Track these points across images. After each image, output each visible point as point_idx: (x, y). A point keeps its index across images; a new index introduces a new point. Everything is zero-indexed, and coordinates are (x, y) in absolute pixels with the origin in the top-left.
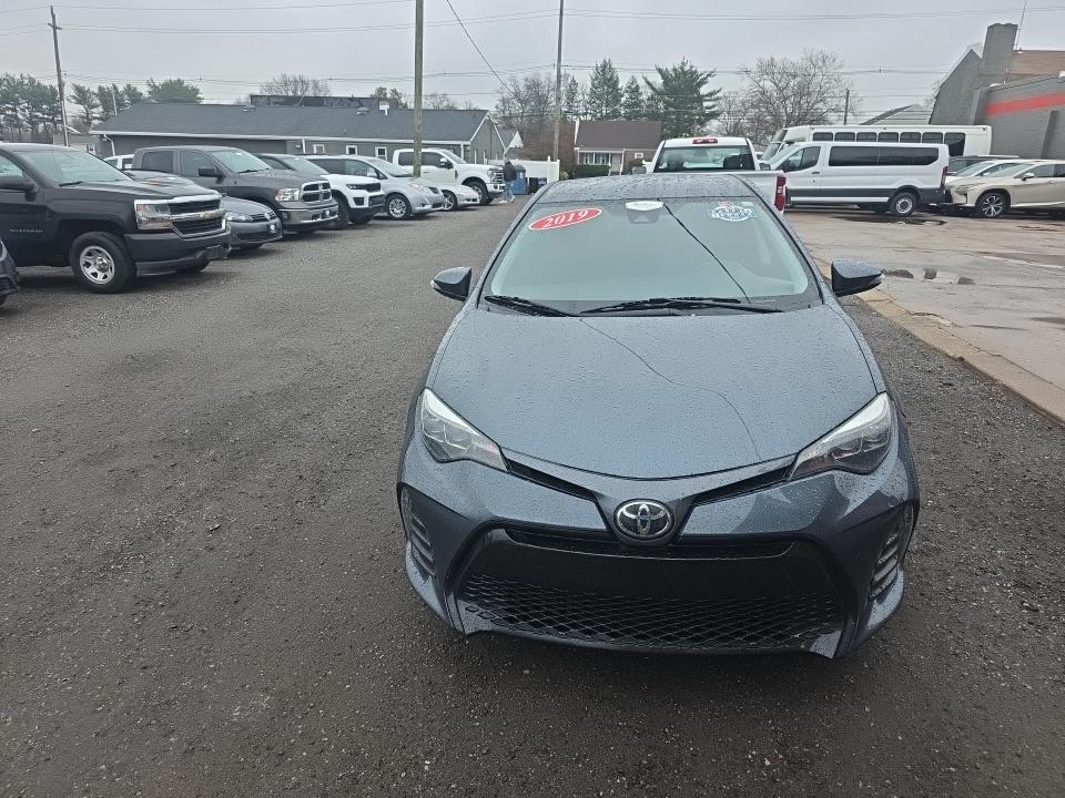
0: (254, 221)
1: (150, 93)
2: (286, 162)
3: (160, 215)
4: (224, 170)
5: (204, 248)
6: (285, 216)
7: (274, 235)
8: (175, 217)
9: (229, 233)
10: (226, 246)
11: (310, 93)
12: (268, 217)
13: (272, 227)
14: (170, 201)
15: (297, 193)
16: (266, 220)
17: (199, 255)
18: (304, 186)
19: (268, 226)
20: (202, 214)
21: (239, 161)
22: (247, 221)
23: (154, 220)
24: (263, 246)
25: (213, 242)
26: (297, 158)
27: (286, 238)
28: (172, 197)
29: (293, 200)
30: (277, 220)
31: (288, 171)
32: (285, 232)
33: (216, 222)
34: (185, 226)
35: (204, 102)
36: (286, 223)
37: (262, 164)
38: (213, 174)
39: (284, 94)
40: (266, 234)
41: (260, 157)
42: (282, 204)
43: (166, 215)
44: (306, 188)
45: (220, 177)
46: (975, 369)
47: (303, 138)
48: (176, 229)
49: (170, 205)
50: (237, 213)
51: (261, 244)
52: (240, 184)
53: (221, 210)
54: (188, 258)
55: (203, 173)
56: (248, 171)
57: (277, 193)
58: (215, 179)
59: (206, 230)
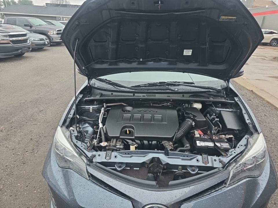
0: (40, 40)
1: (18, 2)
2: (52, 23)
3: (5, 38)
4: (32, 24)
5: (21, 49)
6: (51, 39)
7: (47, 45)
8: (11, 39)
9: (30, 44)
10: (29, 48)
11: (64, 3)
12: (45, 39)
13: (46, 42)
14: (9, 34)
15: (55, 32)
16: (44, 40)
17: (20, 51)
18: (57, 30)
19: (45, 42)
20: (20, 38)
21: (37, 22)
22: (38, 40)
23: (3, 40)
24: (44, 48)
25: (24, 47)
26: (56, 22)
27: (51, 46)
28: (9, 33)
29: (53, 34)
30: (48, 40)
31: (53, 26)
32: (52, 44)
33: (25, 41)
34: (14, 42)
35: (34, 5)
36: (52, 41)
37: (44, 23)
38: (29, 26)
39: (57, 3)
40: (44, 44)
41: (44, 21)
42: (50, 35)
43: (8, 38)
44: (58, 31)
45: (31, 27)
46: (257, 94)
47: (61, 16)
48: (11, 43)
49: (9, 35)
50: (34, 38)
51: (44, 47)
52: (37, 29)
53: (27, 37)
54: (16, 52)
55: (25, 26)
56: (40, 25)
57: (48, 32)
58: (29, 27)
59: (21, 43)
